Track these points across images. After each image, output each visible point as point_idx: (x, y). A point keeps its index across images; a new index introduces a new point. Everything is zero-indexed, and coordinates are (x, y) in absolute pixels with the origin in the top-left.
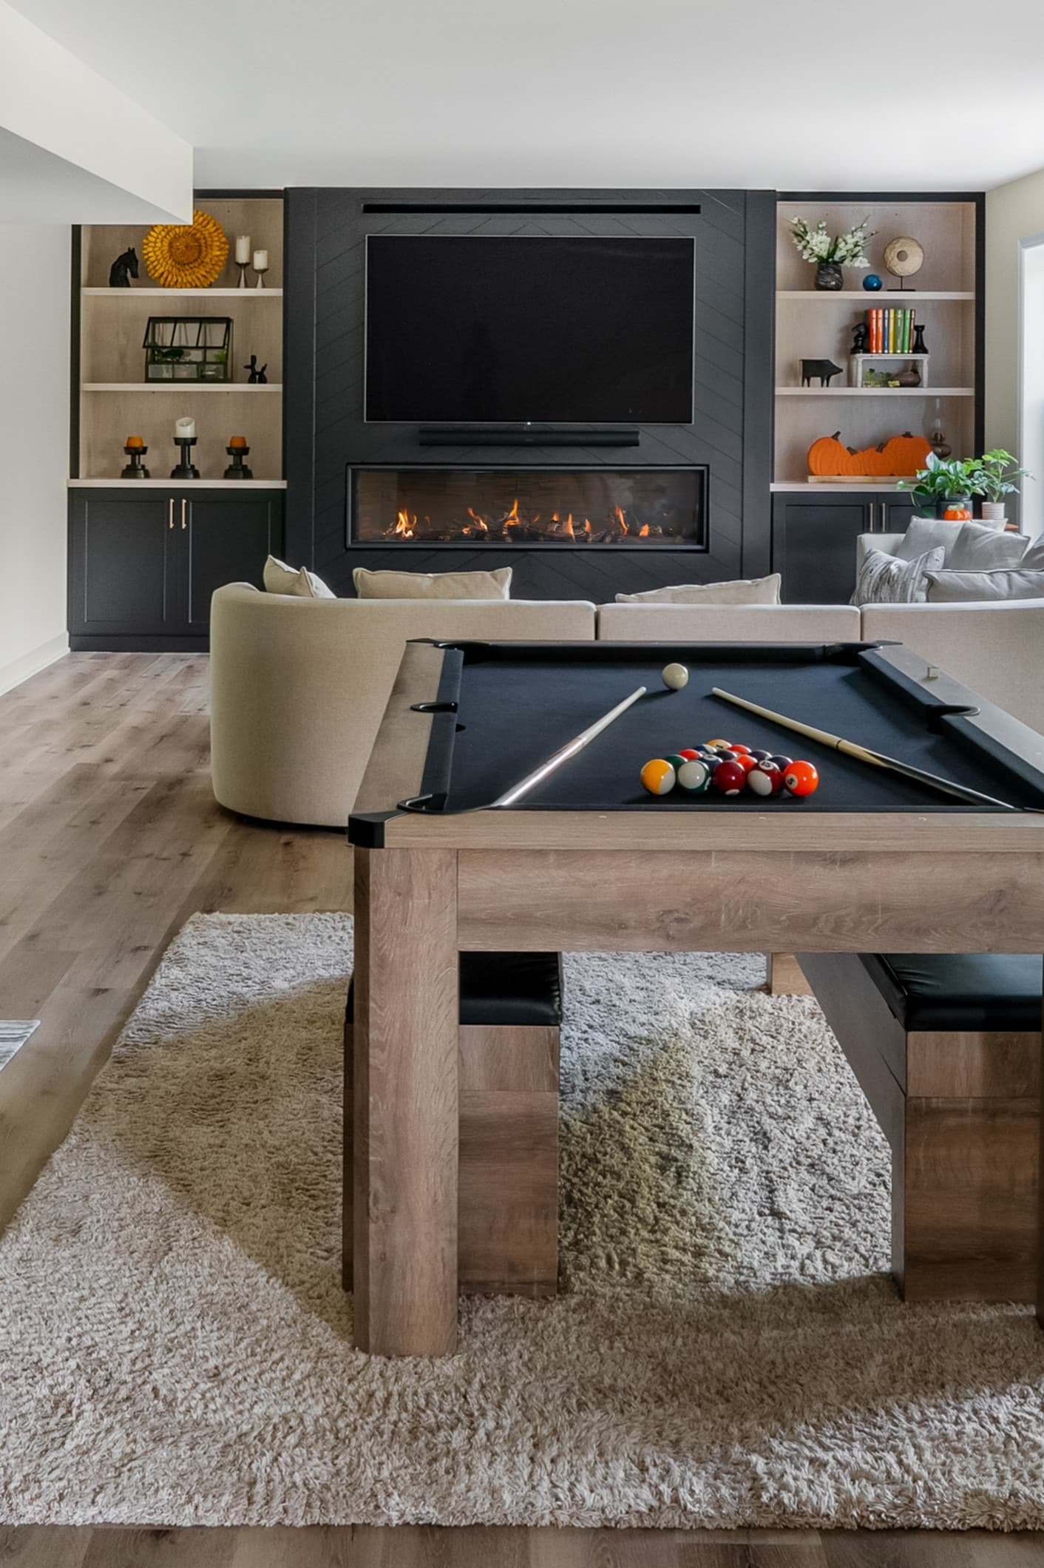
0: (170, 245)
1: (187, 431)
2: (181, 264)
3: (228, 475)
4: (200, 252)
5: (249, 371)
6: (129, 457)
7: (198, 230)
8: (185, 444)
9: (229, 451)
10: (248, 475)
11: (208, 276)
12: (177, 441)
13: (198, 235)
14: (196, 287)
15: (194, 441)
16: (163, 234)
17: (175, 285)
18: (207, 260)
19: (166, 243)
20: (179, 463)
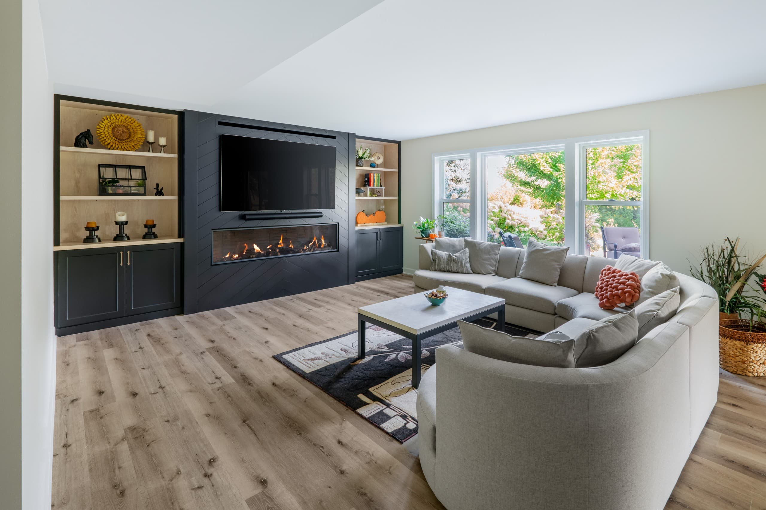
0: (113, 130)
1: (123, 219)
2: (120, 140)
3: (145, 237)
4: (130, 135)
5: (156, 191)
6: (88, 232)
7: (129, 125)
8: (121, 225)
9: (146, 226)
10: (156, 237)
11: (135, 146)
12: (117, 223)
13: (129, 127)
14: (129, 150)
15: (126, 223)
16: (109, 124)
17: (117, 149)
18: (135, 139)
19: (110, 129)
20: (118, 233)
